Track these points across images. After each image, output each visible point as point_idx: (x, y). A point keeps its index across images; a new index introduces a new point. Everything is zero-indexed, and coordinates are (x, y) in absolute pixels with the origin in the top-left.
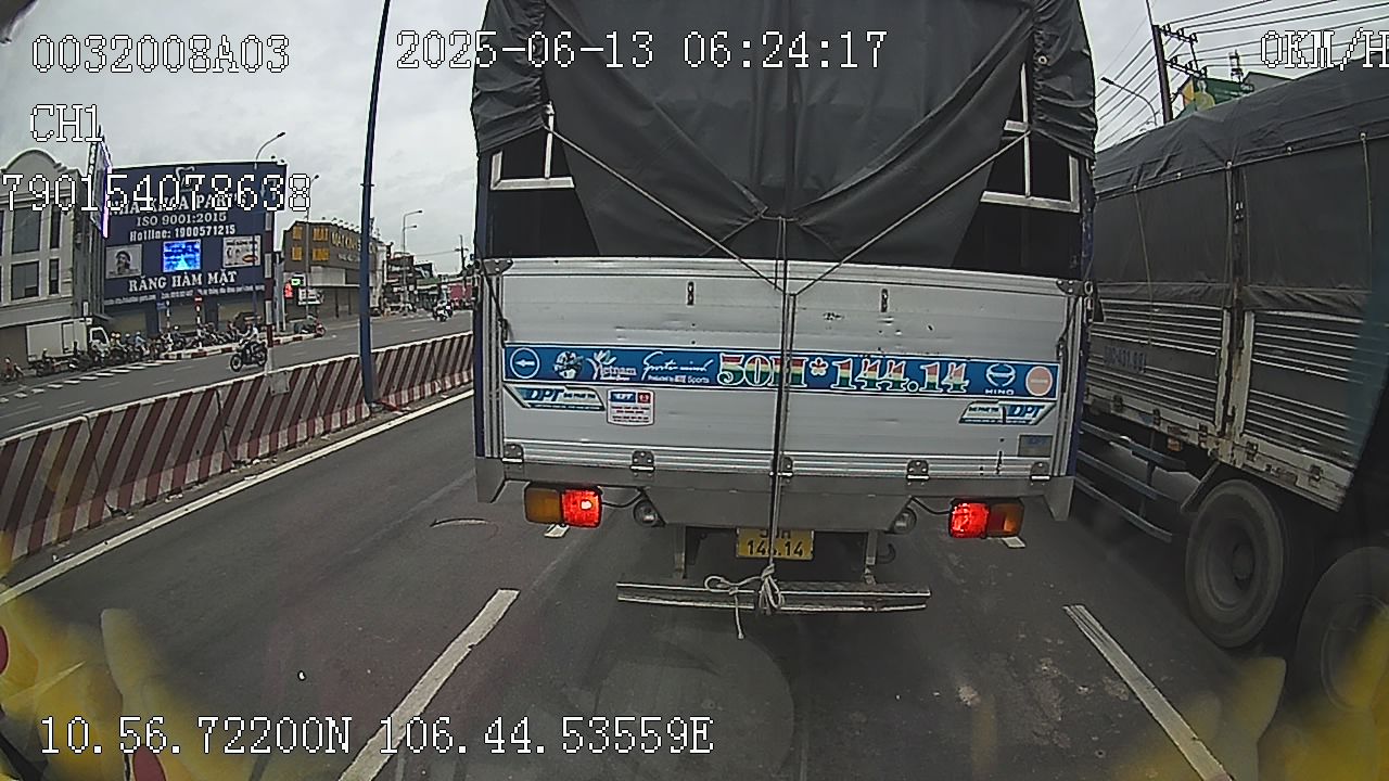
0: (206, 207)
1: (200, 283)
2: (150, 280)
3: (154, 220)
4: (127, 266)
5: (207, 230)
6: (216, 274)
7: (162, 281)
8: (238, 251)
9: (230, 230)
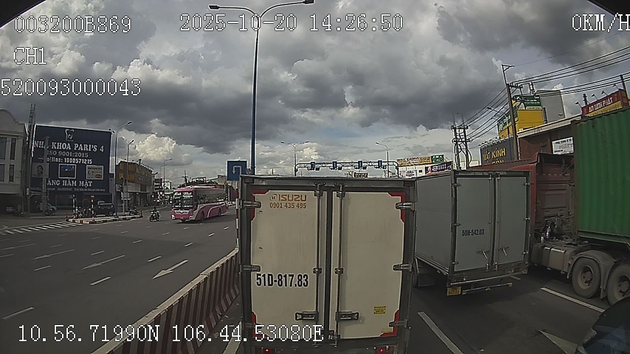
0: (79, 149)
1: (75, 185)
2: (53, 181)
3: (55, 153)
4: (42, 172)
5: (79, 161)
6: (83, 182)
7: (58, 182)
8: (93, 172)
9: (90, 162)
